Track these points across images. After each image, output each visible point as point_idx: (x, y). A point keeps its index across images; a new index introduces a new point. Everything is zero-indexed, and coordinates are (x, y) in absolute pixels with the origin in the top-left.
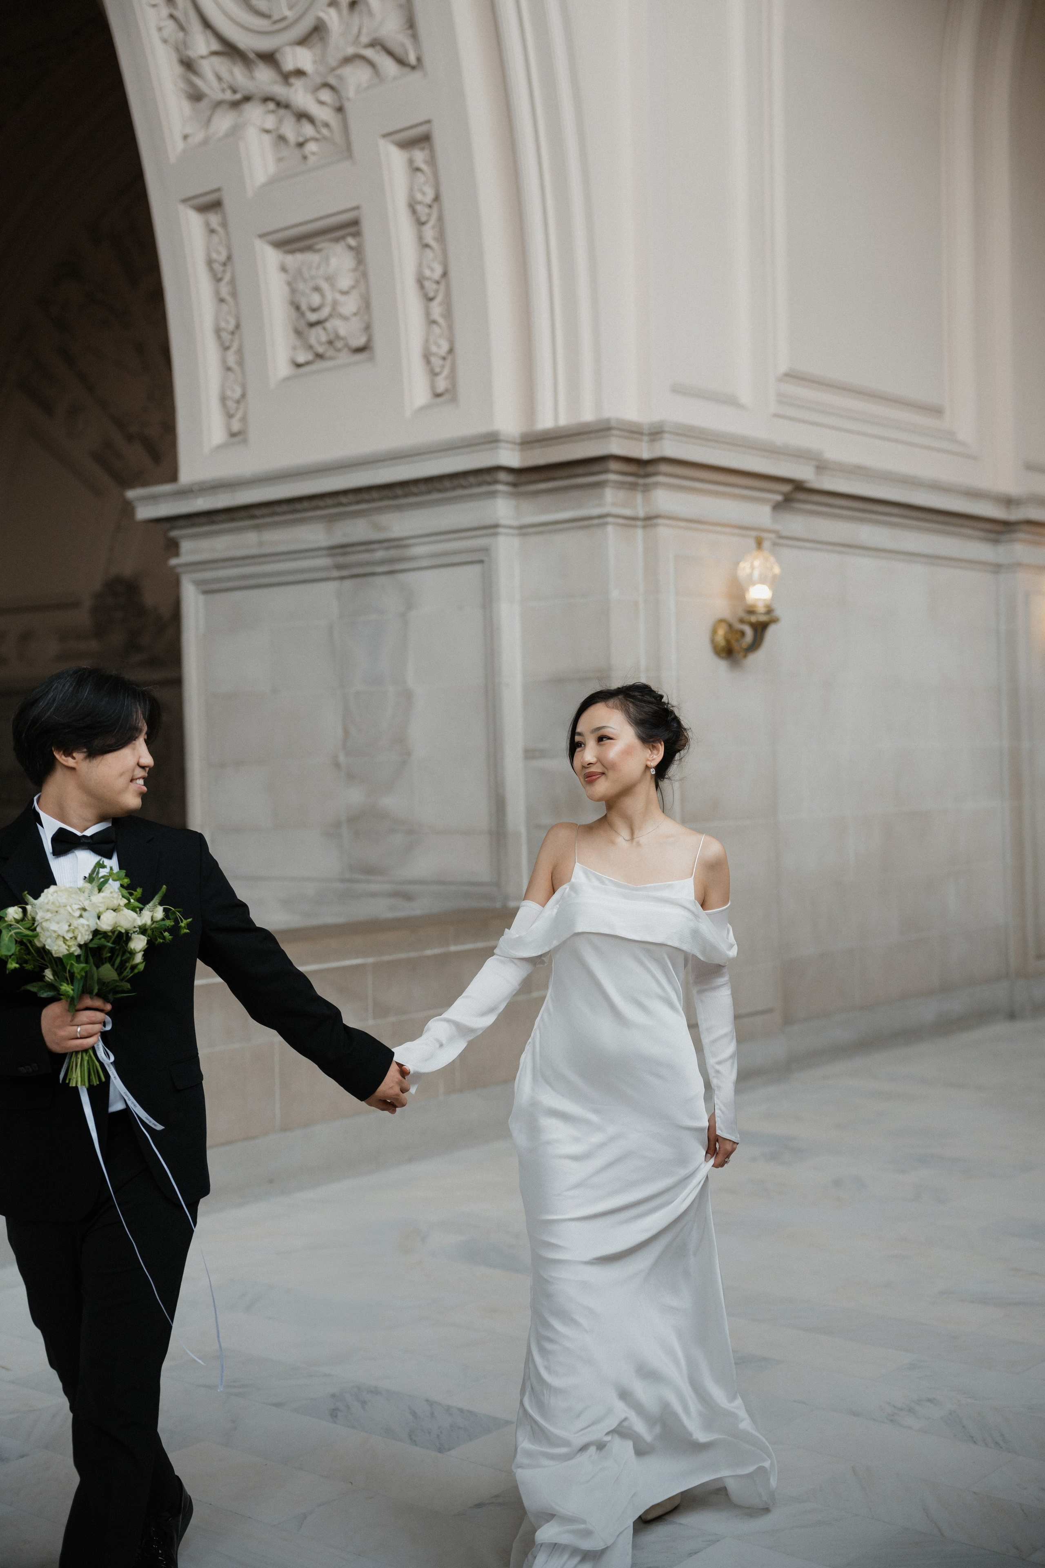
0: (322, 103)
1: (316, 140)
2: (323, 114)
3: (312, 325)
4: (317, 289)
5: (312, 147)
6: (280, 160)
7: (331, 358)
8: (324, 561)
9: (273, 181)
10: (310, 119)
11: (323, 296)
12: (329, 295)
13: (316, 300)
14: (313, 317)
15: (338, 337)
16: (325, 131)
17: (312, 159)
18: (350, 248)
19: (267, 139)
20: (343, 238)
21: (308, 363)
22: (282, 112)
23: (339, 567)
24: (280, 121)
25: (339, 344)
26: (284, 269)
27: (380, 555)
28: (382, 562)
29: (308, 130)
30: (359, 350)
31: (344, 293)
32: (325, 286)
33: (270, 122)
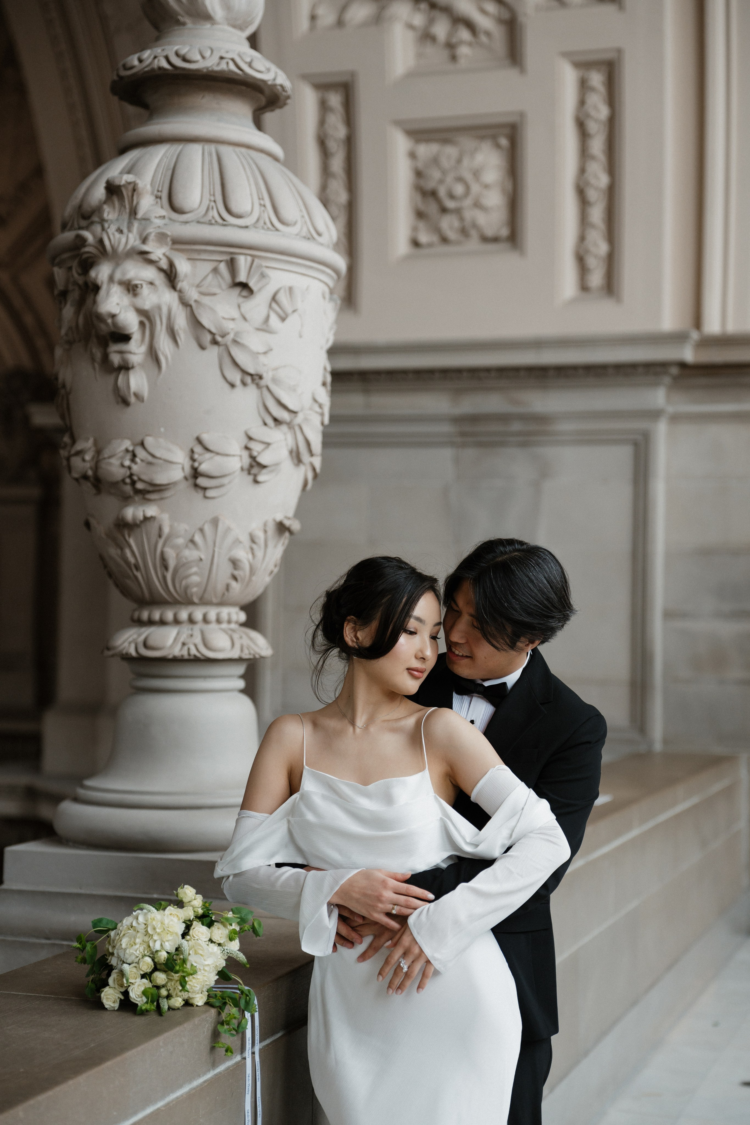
0: (483, 11)
1: (470, 44)
2: (484, 22)
3: (444, 210)
4: (460, 179)
5: (464, 51)
6: (419, 55)
7: (458, 243)
8: (446, 428)
9: (411, 75)
10: (470, 25)
11: (468, 188)
12: (475, 188)
13: (459, 189)
14: (450, 204)
15: (474, 225)
16: (484, 39)
17: (463, 63)
18: (498, 146)
19: (410, 36)
20: (494, 138)
21: (430, 245)
22: (437, 14)
23: (463, 434)
24: (431, 21)
25: (474, 233)
26: (412, 155)
27: (516, 426)
28: (519, 434)
29: (464, 34)
30: (495, 240)
31: (487, 186)
32: (468, 177)
33: (419, 20)
